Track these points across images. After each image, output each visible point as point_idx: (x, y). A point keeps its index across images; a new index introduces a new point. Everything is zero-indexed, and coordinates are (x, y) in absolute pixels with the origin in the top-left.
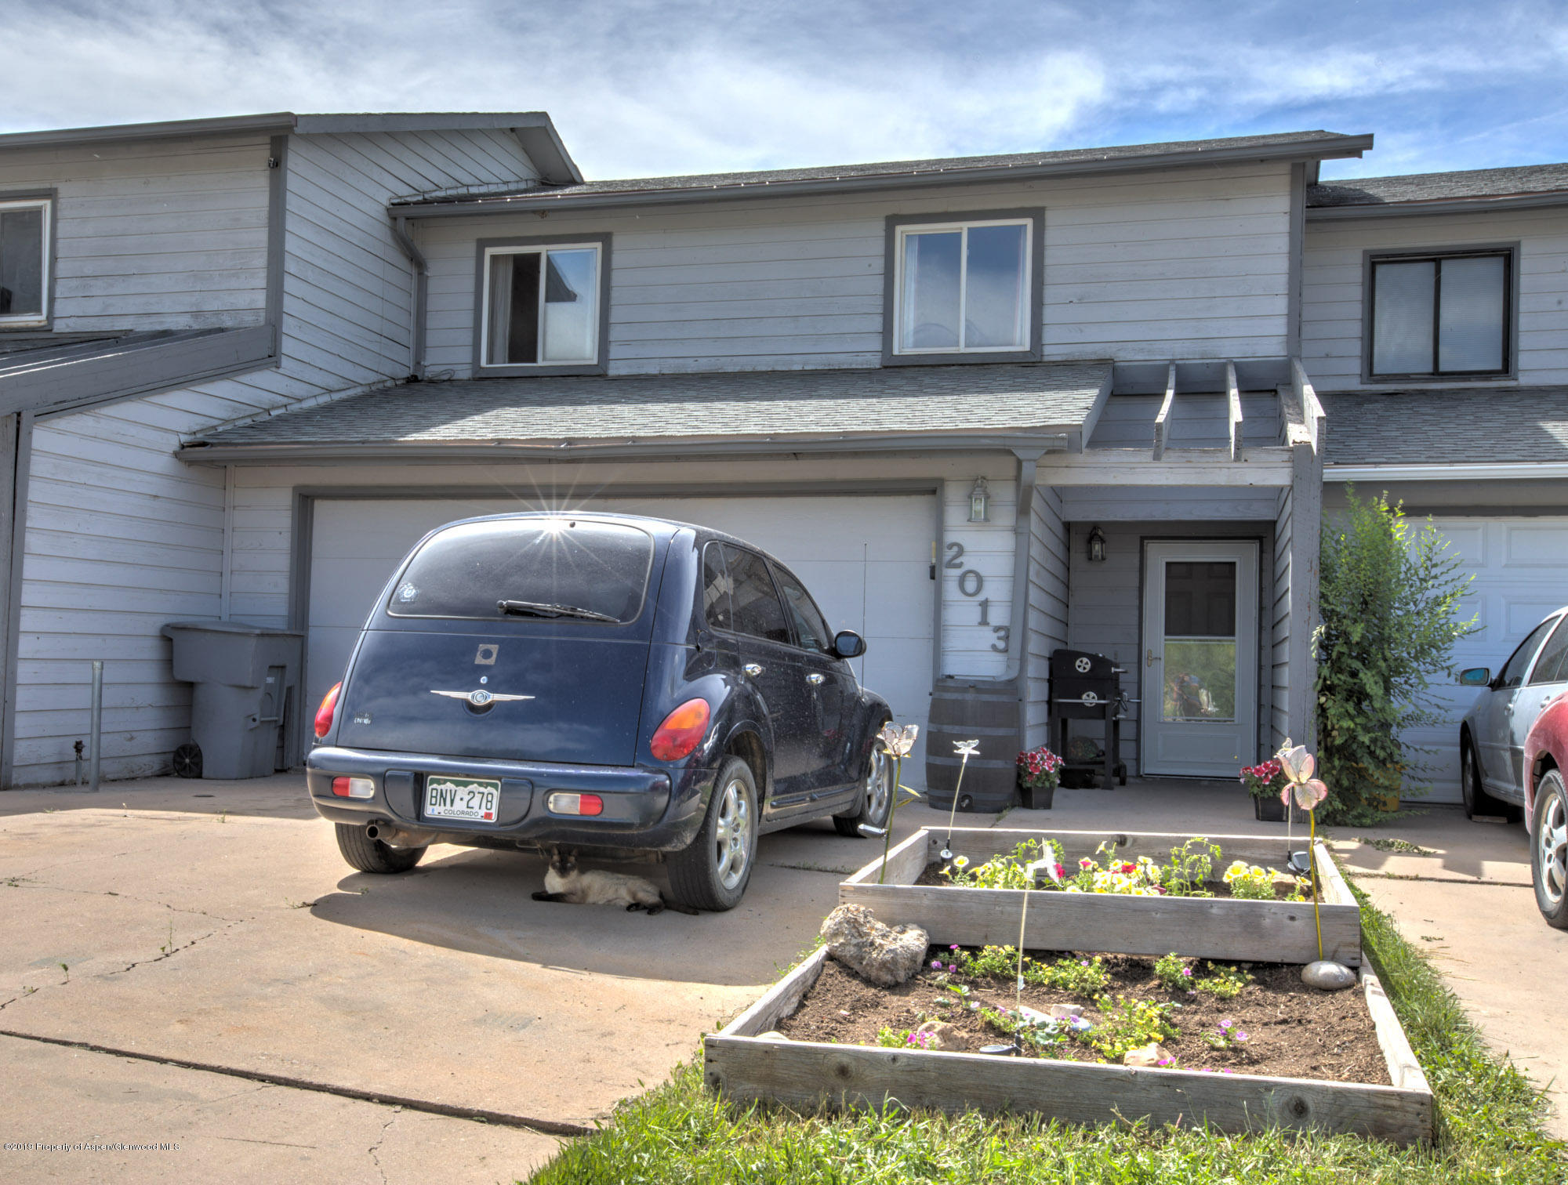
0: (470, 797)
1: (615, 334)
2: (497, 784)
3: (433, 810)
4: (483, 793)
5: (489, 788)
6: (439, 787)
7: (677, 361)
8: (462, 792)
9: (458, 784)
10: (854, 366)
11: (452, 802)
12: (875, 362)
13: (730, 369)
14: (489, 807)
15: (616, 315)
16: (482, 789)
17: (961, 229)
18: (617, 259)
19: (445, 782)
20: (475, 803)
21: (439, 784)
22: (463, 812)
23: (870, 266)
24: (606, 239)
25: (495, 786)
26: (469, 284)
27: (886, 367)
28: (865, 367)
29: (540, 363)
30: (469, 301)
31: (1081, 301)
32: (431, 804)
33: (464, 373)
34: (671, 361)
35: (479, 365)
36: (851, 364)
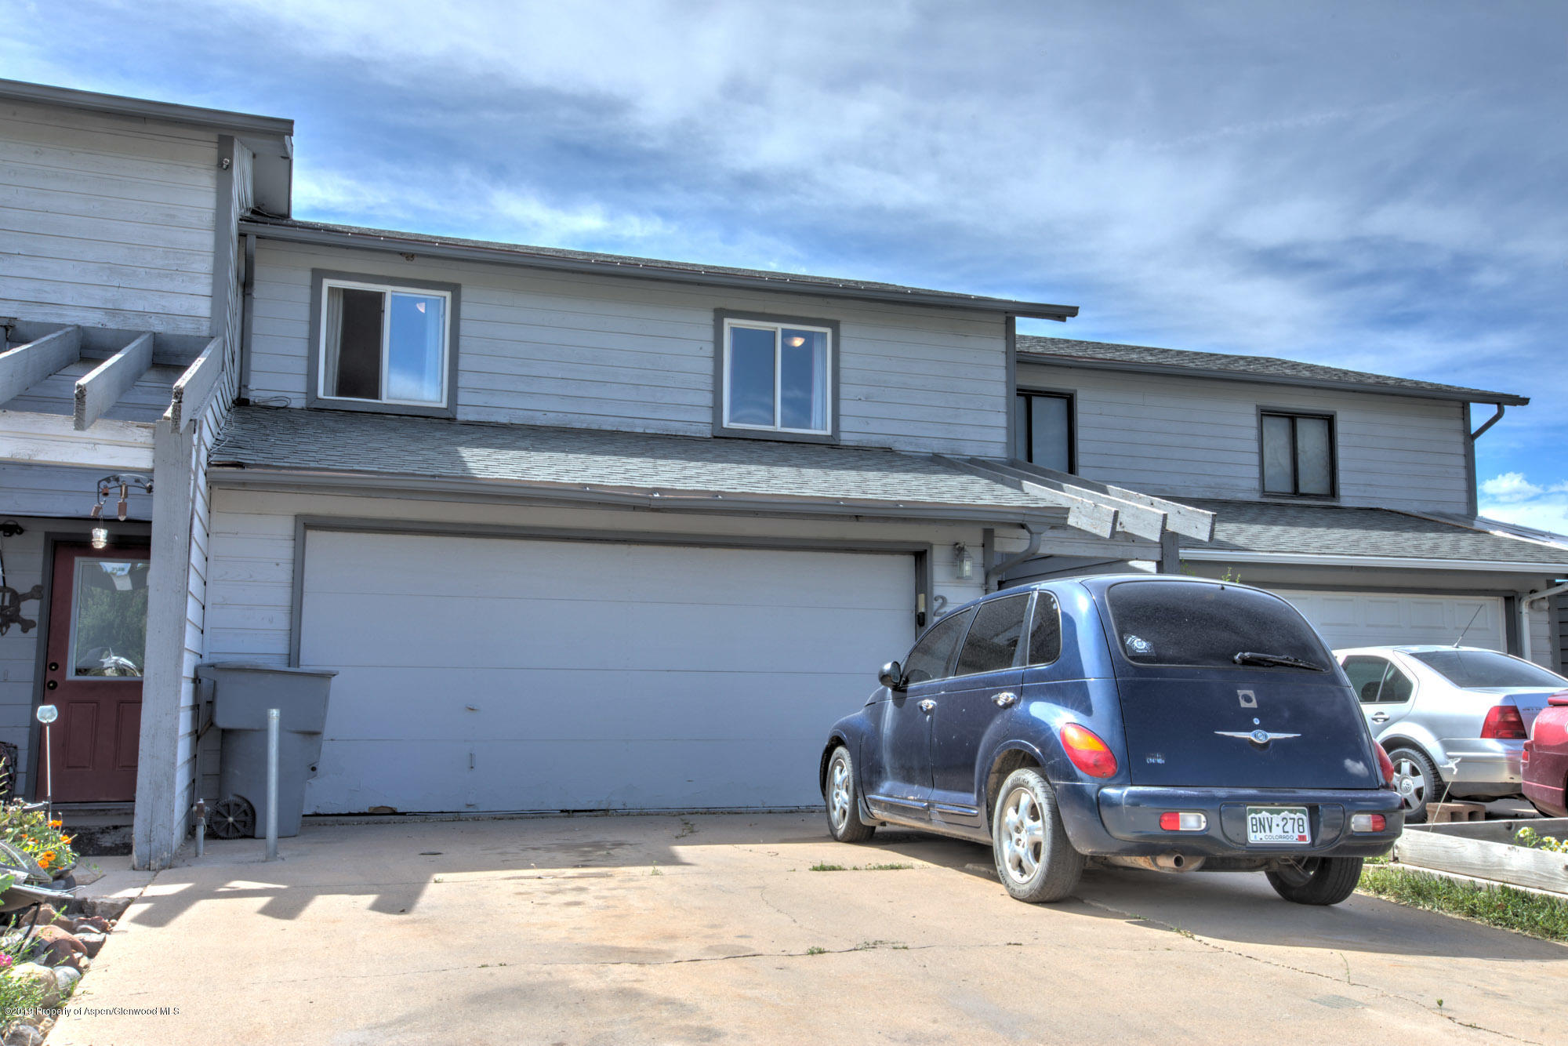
0: (1283, 823)
1: (463, 381)
2: (1305, 810)
3: (1255, 837)
4: (1294, 819)
5: (1298, 814)
6: (1257, 816)
7: (525, 412)
8: (1277, 819)
9: (1272, 812)
10: (688, 434)
11: (1270, 828)
12: (707, 433)
13: (577, 425)
14: (1301, 830)
15: (464, 363)
16: (1292, 816)
17: (776, 328)
18: (466, 310)
19: (1260, 811)
20: (1289, 827)
21: (1257, 813)
22: (1280, 837)
23: (701, 348)
24: (455, 289)
25: (1302, 812)
26: (304, 313)
27: (715, 437)
28: (698, 435)
29: (385, 400)
30: (304, 330)
31: (867, 399)
32: (1253, 832)
33: (298, 402)
34: (521, 412)
35: (317, 396)
36: (686, 432)
